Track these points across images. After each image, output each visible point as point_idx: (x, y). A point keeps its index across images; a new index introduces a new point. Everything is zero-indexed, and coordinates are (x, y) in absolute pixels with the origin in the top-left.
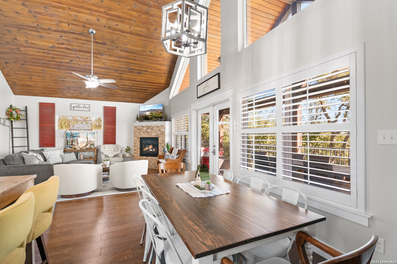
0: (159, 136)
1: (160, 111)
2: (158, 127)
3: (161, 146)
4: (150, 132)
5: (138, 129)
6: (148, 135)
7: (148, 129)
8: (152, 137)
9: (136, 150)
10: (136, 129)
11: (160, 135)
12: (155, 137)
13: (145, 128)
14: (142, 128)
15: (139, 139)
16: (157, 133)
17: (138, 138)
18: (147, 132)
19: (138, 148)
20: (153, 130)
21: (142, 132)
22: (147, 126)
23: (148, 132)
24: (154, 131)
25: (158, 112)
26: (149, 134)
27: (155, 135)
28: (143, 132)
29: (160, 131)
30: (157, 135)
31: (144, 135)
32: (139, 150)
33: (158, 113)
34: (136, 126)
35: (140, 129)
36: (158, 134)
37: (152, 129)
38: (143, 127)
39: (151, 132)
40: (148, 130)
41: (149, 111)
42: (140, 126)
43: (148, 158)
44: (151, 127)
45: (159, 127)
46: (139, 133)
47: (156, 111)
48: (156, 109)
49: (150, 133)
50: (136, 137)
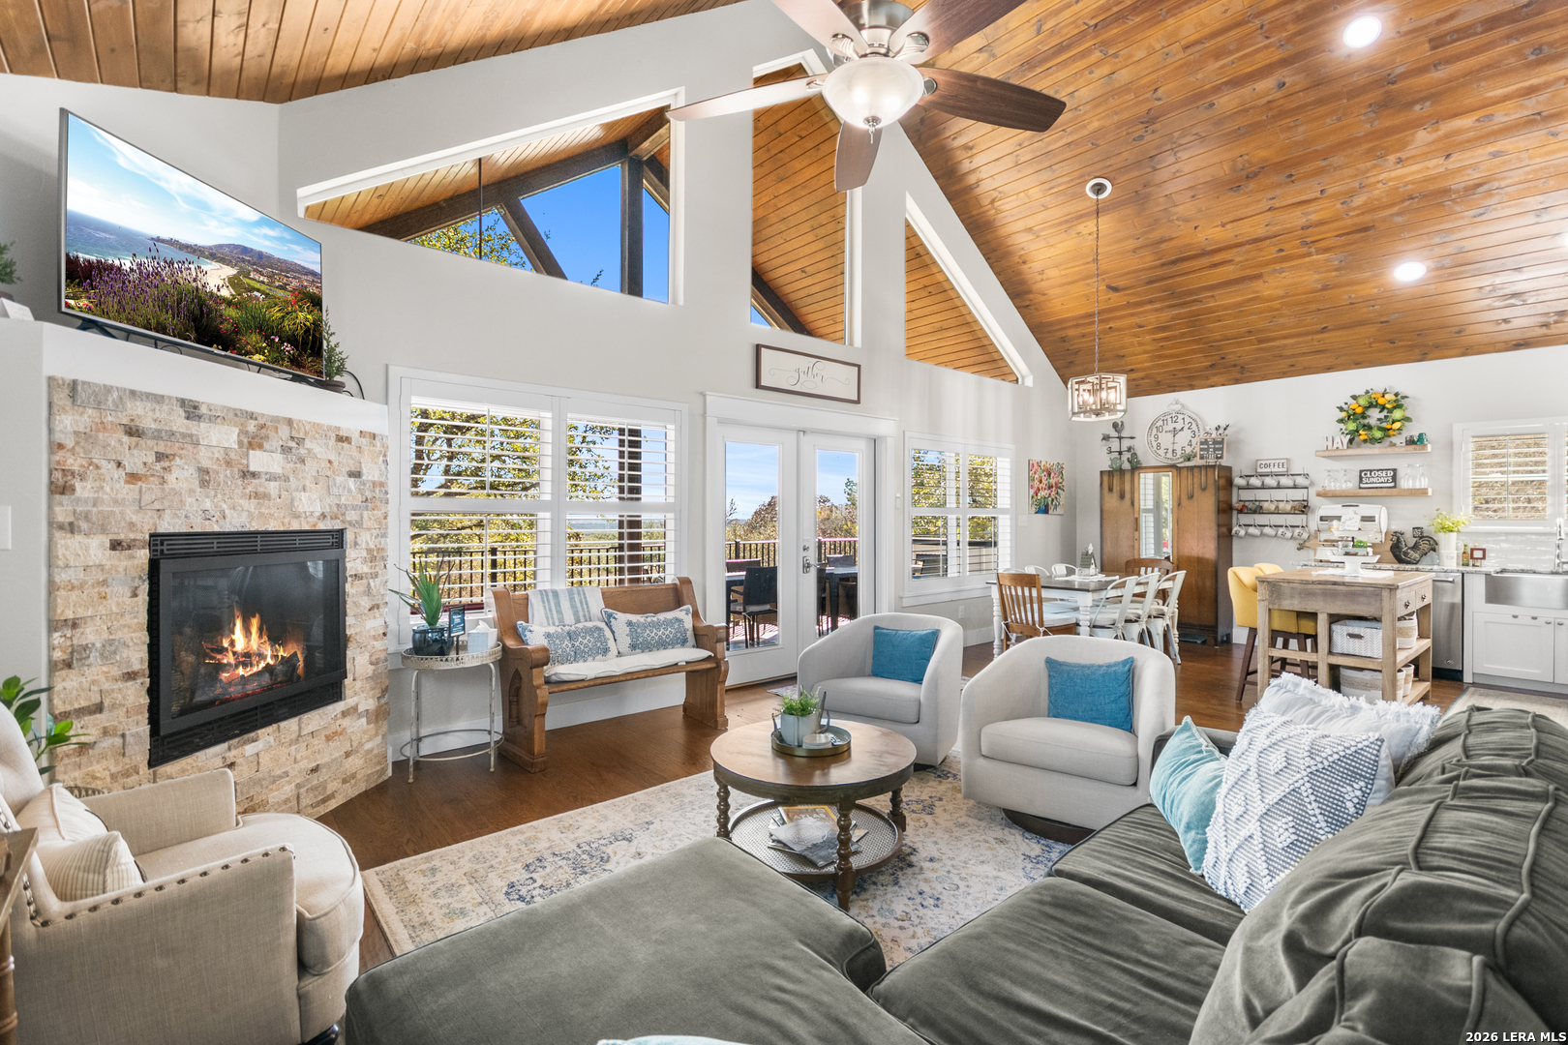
0: (352, 516)
1: (295, 283)
2: (340, 439)
3: (365, 603)
4: (272, 478)
5: (133, 432)
6: (251, 505)
7: (254, 442)
8: (295, 526)
9: (99, 708)
10: (102, 426)
11: (354, 508)
12: (321, 526)
13: (223, 437)
14: (179, 422)
15: (143, 555)
16: (334, 491)
17: (116, 545)
18: (247, 474)
19: (130, 676)
20: (303, 461)
21: (181, 476)
22: (252, 416)
23: (254, 475)
24: (311, 468)
25: (283, 288)
26: (266, 496)
27: (318, 510)
28: (203, 471)
29: (356, 474)
30: (340, 511)
31: (208, 505)
32: (136, 695)
33: (280, 293)
34: (108, 389)
35: (157, 435)
36: (343, 501)
37: (294, 445)
38: (191, 410)
39: (287, 479)
40: (258, 461)
41: (222, 260)
42: (159, 399)
43: (250, 749)
44: (284, 432)
45: (348, 440)
46: (133, 478)
47: (271, 276)
48: (277, 255)
49: (273, 487)
50: (104, 530)
